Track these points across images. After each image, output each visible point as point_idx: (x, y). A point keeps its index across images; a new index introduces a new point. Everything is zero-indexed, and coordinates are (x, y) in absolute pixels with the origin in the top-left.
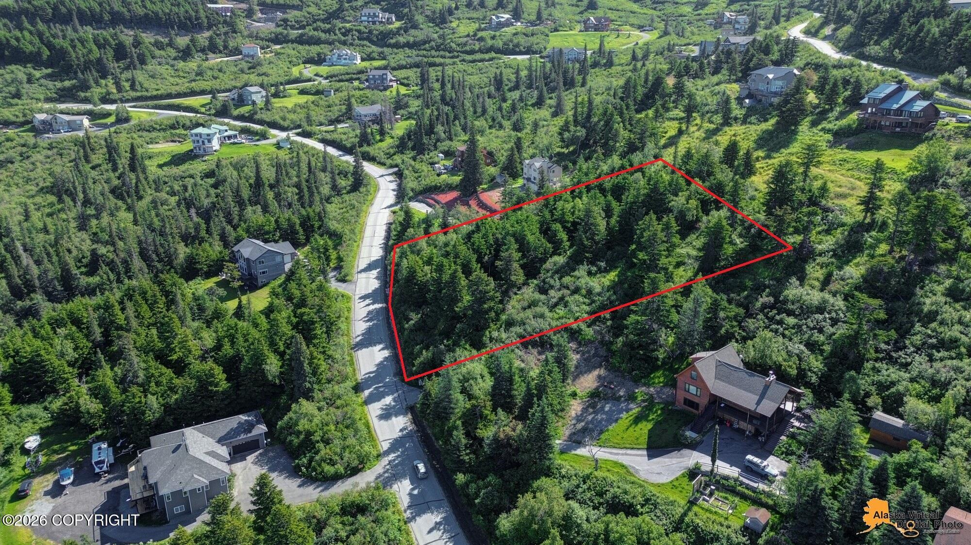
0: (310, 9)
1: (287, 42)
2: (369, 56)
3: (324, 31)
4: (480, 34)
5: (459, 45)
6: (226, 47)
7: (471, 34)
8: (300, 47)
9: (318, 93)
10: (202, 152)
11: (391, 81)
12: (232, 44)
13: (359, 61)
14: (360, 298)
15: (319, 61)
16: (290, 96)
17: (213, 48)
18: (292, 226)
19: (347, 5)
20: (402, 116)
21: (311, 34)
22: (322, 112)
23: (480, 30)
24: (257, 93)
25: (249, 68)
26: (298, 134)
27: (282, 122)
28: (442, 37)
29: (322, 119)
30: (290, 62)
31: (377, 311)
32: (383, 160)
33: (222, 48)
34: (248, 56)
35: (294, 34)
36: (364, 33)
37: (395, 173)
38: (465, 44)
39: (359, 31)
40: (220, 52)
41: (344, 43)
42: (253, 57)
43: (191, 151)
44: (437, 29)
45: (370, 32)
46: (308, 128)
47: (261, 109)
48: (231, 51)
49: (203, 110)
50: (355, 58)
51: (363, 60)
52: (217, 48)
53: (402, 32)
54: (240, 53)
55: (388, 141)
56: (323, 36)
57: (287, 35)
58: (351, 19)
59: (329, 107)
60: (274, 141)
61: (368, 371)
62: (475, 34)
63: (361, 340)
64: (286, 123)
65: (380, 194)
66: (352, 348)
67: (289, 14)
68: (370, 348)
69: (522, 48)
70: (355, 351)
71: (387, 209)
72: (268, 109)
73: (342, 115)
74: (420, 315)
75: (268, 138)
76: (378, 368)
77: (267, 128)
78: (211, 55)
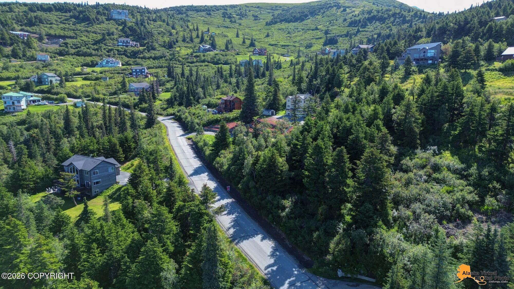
0: (82, 38)
1: (69, 55)
2: (126, 63)
3: (95, 50)
5: (183, 59)
6: (24, 55)
7: (189, 54)
8: (78, 57)
9: (97, 79)
10: (12, 110)
11: (147, 73)
12: (28, 54)
13: (121, 66)
15: (93, 65)
16: (77, 81)
17: (15, 55)
19: (107, 37)
20: (163, 90)
21: (85, 50)
22: (104, 89)
23: (194, 52)
24: (52, 77)
25: (43, 67)
26: (90, 100)
27: (75, 93)
28: (173, 54)
29: (104, 92)
30: (72, 65)
33: (21, 56)
34: (41, 61)
35: (72, 51)
36: (121, 51)
38: (187, 58)
39: (118, 50)
40: (20, 58)
41: (109, 56)
42: (44, 61)
44: (168, 51)
45: (125, 51)
46: (97, 96)
47: (57, 86)
48: (28, 58)
50: (118, 63)
51: (123, 65)
52: (18, 55)
53: (146, 51)
54: (35, 59)
56: (94, 52)
57: (68, 51)
58: (110, 45)
59: (107, 86)
60: (72, 103)
61: (266, 265)
62: (192, 54)
63: (235, 232)
64: (78, 94)
65: (169, 129)
66: (231, 242)
67: (68, 41)
68: (250, 239)
69: (222, 61)
70: (237, 244)
71: (182, 137)
72: (62, 87)
73: (119, 90)
74: (290, 203)
75: (66, 102)
76: (275, 260)
77: (66, 96)
78: (13, 59)
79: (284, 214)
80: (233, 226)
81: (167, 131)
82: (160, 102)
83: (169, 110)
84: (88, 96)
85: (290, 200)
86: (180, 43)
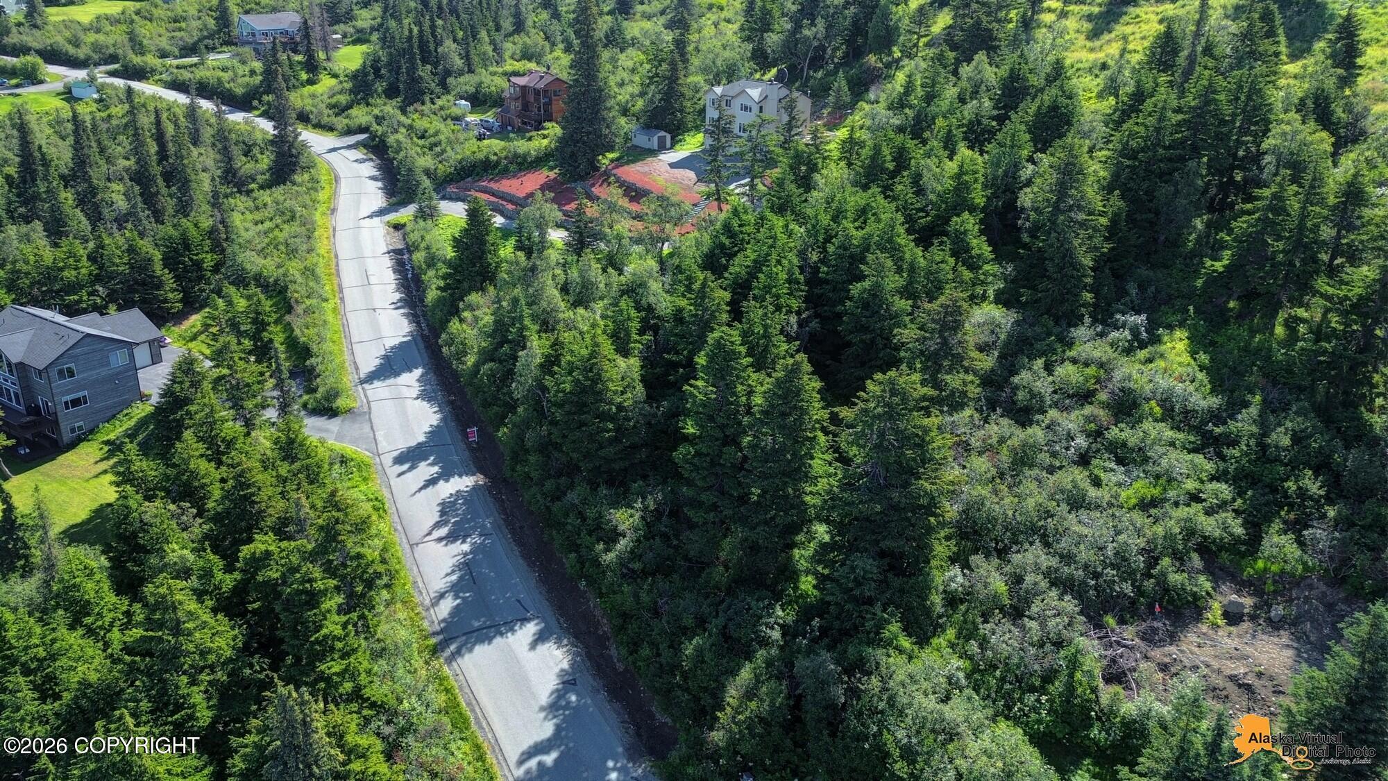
14: (399, 460)
18: (141, 266)
20: (344, 36)
22: (162, 31)
26: (112, 74)
27: (71, 50)
29: (164, 43)
31: (469, 498)
32: (325, 120)
37: (363, 144)
46: (137, 60)
47: (19, 24)
55: (326, 84)
59: (175, 21)
60: (59, 86)
61: (527, 743)
63: (456, 611)
64: (81, 53)
65: (344, 188)
66: (436, 651)
68: (498, 641)
70: (450, 660)
71: (377, 220)
72: (35, 26)
73: (211, 36)
74: (637, 515)
75: (41, 82)
76: (558, 728)
77: (39, 60)
79: (610, 557)
80: (455, 588)
81: (334, 195)
82: (333, 81)
83: (354, 112)
84: (113, 59)
85: (639, 505)
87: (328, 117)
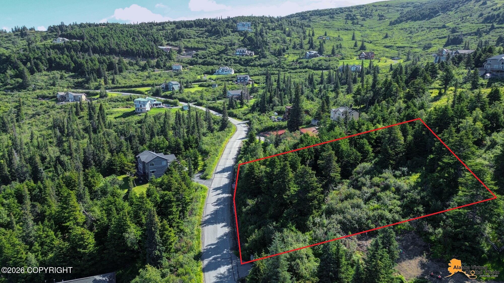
0: (210, 50)
1: (196, 64)
2: (238, 70)
3: (217, 59)
4: (300, 61)
5: (288, 65)
6: (164, 66)
7: (295, 60)
8: (203, 66)
9: (209, 86)
10: (139, 111)
11: (249, 80)
12: (168, 64)
13: (233, 73)
14: (214, 189)
15: (212, 73)
16: (194, 87)
17: (158, 66)
18: (178, 145)
19: (229, 48)
20: (254, 96)
21: (209, 60)
22: (210, 94)
23: (300, 58)
24: (176, 84)
25: (175, 76)
26: (194, 105)
27: (187, 99)
28: (279, 62)
29: (209, 98)
30: (197, 73)
31: (225, 199)
32: (241, 117)
33: (162, 66)
34: (175, 70)
35: (200, 61)
36: (237, 60)
37: (248, 123)
38: (292, 65)
39: (234, 59)
40: (161, 68)
41: (226, 65)
42: (177, 70)
43: (134, 111)
44: (276, 58)
45: (241, 60)
46: (201, 101)
47: (177, 92)
48: (167, 68)
49: (146, 93)
50: (231, 71)
51: (235, 72)
52: (160, 66)
53: (257, 59)
54: (171, 69)
55: (245, 107)
56: (215, 61)
57: (197, 61)
58: (231, 54)
59: (214, 92)
60: (181, 107)
61: (210, 243)
62: (297, 61)
63: (209, 218)
64: (189, 99)
66: (201, 225)
67: (200, 52)
68: (215, 225)
69: (323, 67)
70: (202, 227)
71: (240, 140)
72: (181, 93)
73: (221, 96)
75: (178, 106)
76: (218, 242)
77: (178, 101)
78: (156, 69)
80: (211, 214)
81: (234, 134)
82: (247, 107)
83: (248, 115)
84: (196, 101)
86: (291, 51)
87: (241, 116)
